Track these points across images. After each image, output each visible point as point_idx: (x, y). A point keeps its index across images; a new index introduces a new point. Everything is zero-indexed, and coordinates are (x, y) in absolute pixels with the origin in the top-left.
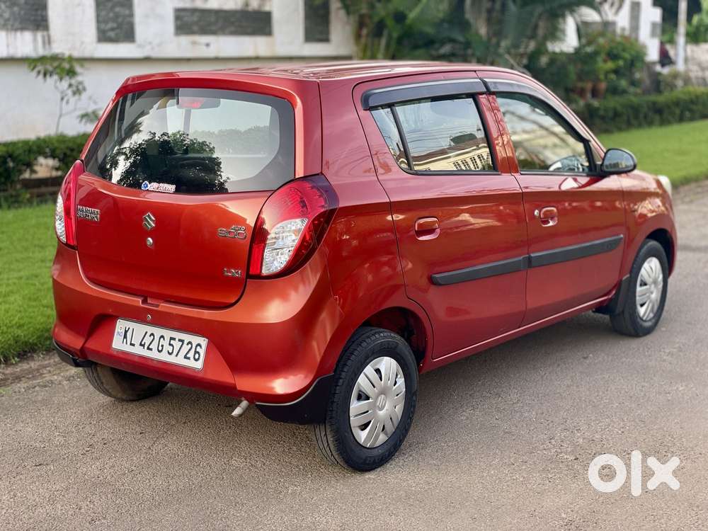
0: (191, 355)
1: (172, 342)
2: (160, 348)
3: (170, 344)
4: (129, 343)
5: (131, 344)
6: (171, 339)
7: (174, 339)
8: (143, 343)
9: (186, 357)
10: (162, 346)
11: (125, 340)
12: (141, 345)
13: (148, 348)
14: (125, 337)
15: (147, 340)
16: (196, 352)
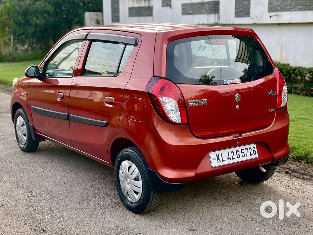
0: (252, 153)
1: (243, 151)
2: (238, 156)
3: (242, 153)
4: (221, 161)
5: (223, 161)
6: (242, 150)
7: (243, 150)
8: (229, 158)
9: (251, 155)
10: (239, 155)
11: (219, 160)
12: (228, 159)
13: (233, 159)
14: (218, 158)
15: (231, 155)
16: (254, 151)
